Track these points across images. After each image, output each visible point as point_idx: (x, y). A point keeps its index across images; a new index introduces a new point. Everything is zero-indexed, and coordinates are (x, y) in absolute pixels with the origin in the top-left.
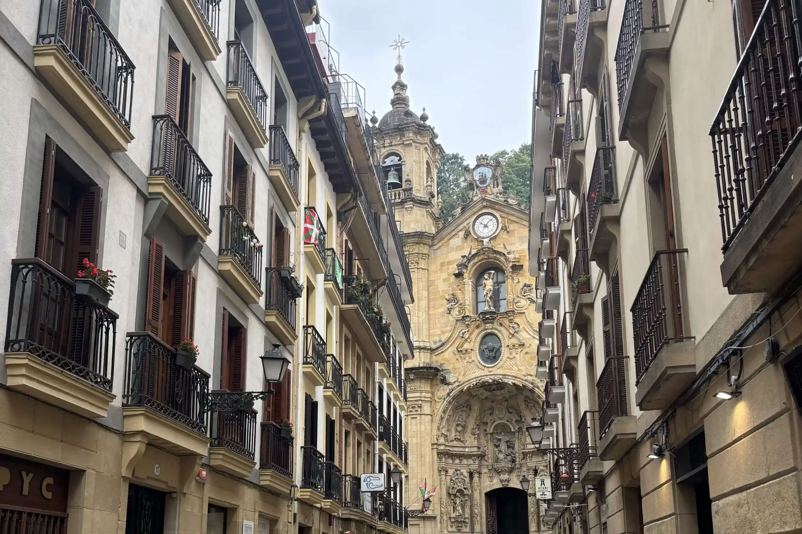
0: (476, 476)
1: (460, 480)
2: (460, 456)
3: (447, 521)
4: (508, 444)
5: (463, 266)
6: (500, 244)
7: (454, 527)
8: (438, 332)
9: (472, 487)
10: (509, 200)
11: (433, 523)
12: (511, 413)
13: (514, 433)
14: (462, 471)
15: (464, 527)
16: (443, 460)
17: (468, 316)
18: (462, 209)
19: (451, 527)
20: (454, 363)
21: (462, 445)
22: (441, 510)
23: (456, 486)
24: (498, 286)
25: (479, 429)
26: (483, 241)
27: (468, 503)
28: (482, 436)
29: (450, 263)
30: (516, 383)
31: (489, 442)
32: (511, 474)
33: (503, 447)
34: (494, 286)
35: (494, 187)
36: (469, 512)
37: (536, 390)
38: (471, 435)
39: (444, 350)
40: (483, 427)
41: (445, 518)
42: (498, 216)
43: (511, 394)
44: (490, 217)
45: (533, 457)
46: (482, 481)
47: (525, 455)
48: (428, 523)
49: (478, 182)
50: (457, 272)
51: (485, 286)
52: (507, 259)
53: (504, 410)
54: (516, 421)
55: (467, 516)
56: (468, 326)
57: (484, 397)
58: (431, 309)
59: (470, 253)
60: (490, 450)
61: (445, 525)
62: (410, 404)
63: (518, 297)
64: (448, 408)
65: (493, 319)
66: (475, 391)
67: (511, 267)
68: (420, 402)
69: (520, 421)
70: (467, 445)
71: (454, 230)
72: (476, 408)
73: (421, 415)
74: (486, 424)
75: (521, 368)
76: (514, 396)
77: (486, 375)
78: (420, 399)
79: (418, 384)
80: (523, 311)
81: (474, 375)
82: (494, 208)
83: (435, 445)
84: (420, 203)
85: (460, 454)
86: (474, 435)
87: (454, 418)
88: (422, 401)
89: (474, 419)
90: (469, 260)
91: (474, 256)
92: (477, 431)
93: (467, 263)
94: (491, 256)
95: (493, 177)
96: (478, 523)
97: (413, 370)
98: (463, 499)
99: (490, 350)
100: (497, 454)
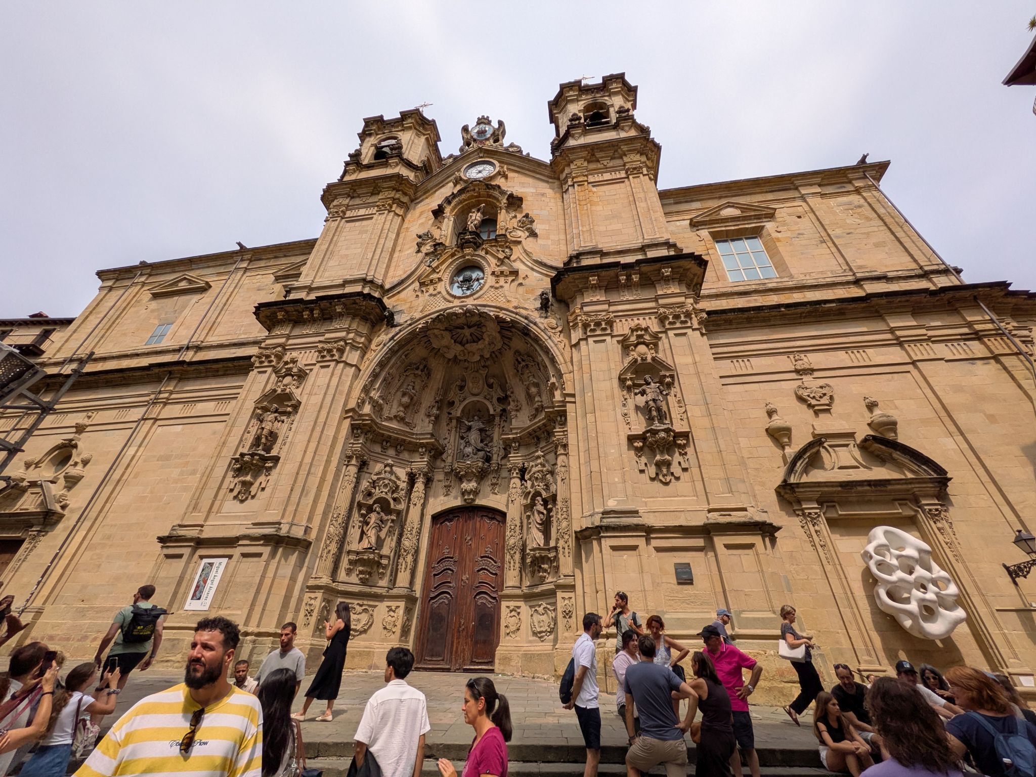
0: (421, 481)
2: (398, 444)
5: (445, 203)
7: (353, 574)
9: (408, 498)
11: (298, 555)
12: (490, 386)
13: (494, 416)
14: (396, 468)
15: (374, 575)
16: (362, 440)
17: (441, 244)
18: (454, 159)
20: (410, 302)
21: (406, 428)
25: (438, 409)
27: (396, 526)
30: (501, 316)
31: (453, 432)
32: (482, 483)
33: (474, 436)
36: (393, 546)
38: (424, 418)
39: (400, 289)
40: (446, 410)
41: (333, 546)
42: (496, 162)
44: (486, 166)
45: (521, 447)
47: (507, 445)
52: (502, 192)
54: (499, 400)
56: (439, 256)
57: (450, 355)
59: (456, 191)
60: (452, 443)
61: (329, 563)
62: (326, 346)
63: (514, 228)
64: (389, 359)
65: (475, 243)
66: (436, 336)
67: (507, 199)
68: (342, 343)
69: (503, 400)
70: (415, 431)
71: (442, 182)
72: (438, 377)
73: (338, 362)
74: (451, 404)
75: (509, 299)
76: (497, 353)
77: (455, 306)
78: (343, 339)
79: (348, 322)
80: (519, 239)
81: (437, 309)
82: (492, 158)
83: (352, 413)
84: (409, 165)
85: (397, 439)
86: (429, 416)
87: (399, 384)
88: (346, 344)
89: (433, 394)
90: (454, 196)
91: (461, 192)
92: (435, 411)
93: (450, 198)
94: (482, 192)
95: (493, 134)
96: (406, 569)
97: (343, 298)
98: (385, 518)
99: (467, 280)
100: (462, 448)
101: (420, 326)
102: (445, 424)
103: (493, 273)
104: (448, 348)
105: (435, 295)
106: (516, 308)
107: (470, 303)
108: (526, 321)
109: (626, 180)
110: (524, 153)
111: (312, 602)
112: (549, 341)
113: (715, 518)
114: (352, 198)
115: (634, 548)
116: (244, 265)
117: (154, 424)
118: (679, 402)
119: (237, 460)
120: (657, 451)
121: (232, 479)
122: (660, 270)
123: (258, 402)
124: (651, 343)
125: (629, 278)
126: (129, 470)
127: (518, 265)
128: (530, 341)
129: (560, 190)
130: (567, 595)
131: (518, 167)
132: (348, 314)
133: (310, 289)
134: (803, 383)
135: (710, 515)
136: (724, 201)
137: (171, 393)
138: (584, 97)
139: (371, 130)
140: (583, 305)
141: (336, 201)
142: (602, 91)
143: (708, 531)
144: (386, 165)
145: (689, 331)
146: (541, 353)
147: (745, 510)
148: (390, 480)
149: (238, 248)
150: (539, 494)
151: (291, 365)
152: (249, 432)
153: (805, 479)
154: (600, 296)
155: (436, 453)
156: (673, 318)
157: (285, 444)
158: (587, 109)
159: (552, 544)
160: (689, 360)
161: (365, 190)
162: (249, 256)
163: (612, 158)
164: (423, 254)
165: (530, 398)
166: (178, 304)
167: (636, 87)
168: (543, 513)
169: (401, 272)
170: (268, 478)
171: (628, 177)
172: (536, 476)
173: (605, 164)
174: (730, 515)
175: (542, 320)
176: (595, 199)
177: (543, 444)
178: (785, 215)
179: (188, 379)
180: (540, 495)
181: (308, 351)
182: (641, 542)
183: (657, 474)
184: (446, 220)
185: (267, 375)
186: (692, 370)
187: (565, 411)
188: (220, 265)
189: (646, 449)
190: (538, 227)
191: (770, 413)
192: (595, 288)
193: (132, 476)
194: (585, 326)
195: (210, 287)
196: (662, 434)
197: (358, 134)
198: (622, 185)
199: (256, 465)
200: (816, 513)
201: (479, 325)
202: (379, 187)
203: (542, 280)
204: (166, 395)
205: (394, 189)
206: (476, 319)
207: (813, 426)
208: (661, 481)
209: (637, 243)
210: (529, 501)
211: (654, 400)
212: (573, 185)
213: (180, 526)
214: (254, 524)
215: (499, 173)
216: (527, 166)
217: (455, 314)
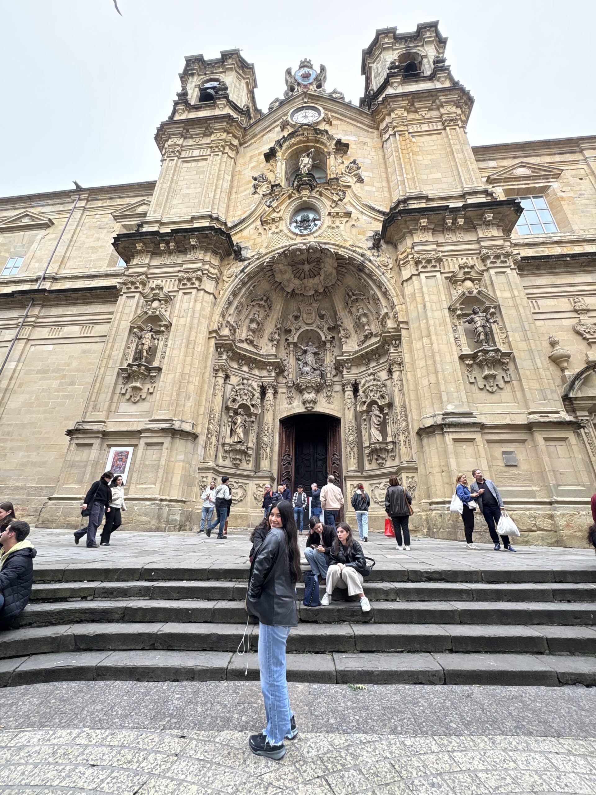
0: (270, 392)
2: (251, 362)
3: (216, 446)
4: (317, 356)
7: (228, 460)
9: (263, 406)
11: (190, 444)
12: (322, 317)
13: (325, 343)
14: (251, 381)
15: (244, 462)
16: (224, 357)
17: (278, 185)
18: (280, 103)
19: (224, 458)
20: (254, 239)
21: (254, 350)
22: (208, 427)
23: (238, 398)
25: (279, 335)
27: (255, 426)
30: (340, 253)
31: (291, 355)
33: (310, 358)
35: (317, 88)
36: (255, 440)
37: (367, 264)
38: (268, 342)
39: (243, 227)
40: (283, 338)
41: (214, 441)
42: (321, 108)
43: (327, 282)
44: (311, 111)
45: (354, 366)
46: (278, 401)
48: (180, 444)
49: (300, 79)
53: (314, 314)
54: (329, 329)
55: (251, 444)
57: (290, 290)
60: (291, 363)
61: (212, 452)
62: (186, 275)
63: (342, 173)
64: (240, 289)
65: (311, 186)
66: (281, 271)
67: (336, 145)
68: (200, 273)
69: (334, 329)
70: (261, 352)
71: (269, 126)
72: (278, 308)
73: (198, 290)
74: (288, 331)
75: (346, 238)
76: (330, 288)
77: (299, 242)
78: (199, 269)
79: (201, 255)
80: (349, 184)
81: (281, 245)
82: (317, 104)
83: (214, 333)
84: (235, 107)
85: (250, 357)
86: (272, 341)
87: (247, 313)
88: (203, 274)
89: (274, 322)
90: (285, 139)
91: (291, 135)
92: (277, 337)
93: (281, 142)
94: (311, 137)
95: (316, 79)
96: (266, 457)
97: (196, 231)
98: (248, 419)
99: (305, 220)
100: (301, 366)
101: (267, 260)
102: (283, 348)
103: (330, 214)
104: (289, 281)
105: (277, 233)
106: (353, 246)
107: (312, 240)
108: (362, 259)
109: (443, 132)
110: (347, 100)
111: (205, 479)
112: (382, 276)
113: (534, 418)
114: (185, 138)
115: (472, 440)
116: (83, 203)
117: (26, 343)
118: (501, 329)
119: (123, 370)
120: (486, 368)
121: (123, 386)
122: (482, 215)
123: (133, 322)
124: (476, 279)
125: (455, 220)
126: (13, 381)
127: (350, 208)
128: (364, 276)
129: (379, 140)
130: (410, 475)
131: (341, 114)
132: (202, 247)
133: (162, 224)
134: (580, 320)
135: (531, 416)
136: (517, 161)
137: (37, 317)
138: (398, 46)
139: (193, 69)
140: (414, 245)
141: (170, 140)
142: (415, 40)
143: (529, 427)
144: (214, 106)
145: (508, 270)
146: (374, 287)
147: (557, 412)
148: (248, 390)
149: (74, 187)
150: (375, 402)
151: (157, 291)
152: (129, 348)
153: (579, 395)
154: (429, 237)
155: (280, 369)
156: (494, 258)
157: (164, 358)
158: (402, 58)
159: (389, 439)
160: (507, 294)
161: (197, 131)
162: (86, 196)
163: (430, 110)
164: (261, 195)
165: (359, 326)
166: (26, 239)
167: (446, 39)
168: (380, 417)
169: (239, 213)
170: (154, 385)
171: (445, 129)
172: (371, 388)
173: (424, 115)
174: (548, 416)
175: (375, 258)
176: (416, 149)
177: (373, 364)
178: (569, 176)
179: (51, 306)
180: (377, 403)
181: (169, 280)
182: (478, 437)
183: (485, 385)
184: (279, 163)
185: (136, 299)
186: (511, 303)
187: (401, 335)
188: (58, 204)
189: (475, 366)
190: (364, 174)
191: (553, 344)
192: (424, 229)
193: (16, 386)
194: (417, 263)
195: (53, 224)
196: (492, 354)
197: (179, 75)
198: (439, 136)
199: (143, 374)
200: (587, 420)
201: (319, 261)
202: (211, 128)
203: (371, 223)
204: (33, 319)
205: (225, 132)
206: (318, 255)
207: (586, 354)
208: (488, 390)
209: (458, 191)
210: (365, 408)
211: (483, 326)
212: (395, 135)
213: (84, 422)
214: (150, 421)
215: (324, 120)
216: (349, 113)
217: (300, 250)
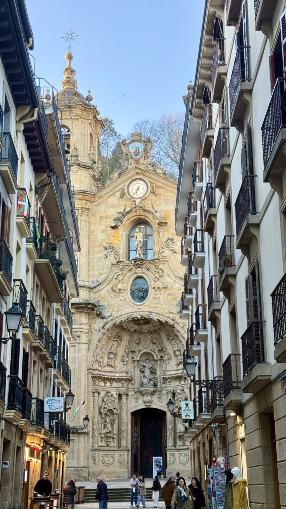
0: (124, 397)
1: (110, 401)
2: (111, 380)
3: (98, 436)
4: (152, 370)
5: (119, 220)
6: (149, 205)
8: (96, 273)
9: (121, 407)
10: (157, 170)
11: (86, 438)
12: (155, 344)
13: (157, 361)
14: (112, 393)
15: (112, 442)
16: (97, 383)
17: (122, 262)
18: (119, 175)
20: (109, 301)
21: (113, 370)
22: (93, 428)
23: (106, 406)
24: (146, 238)
25: (127, 356)
26: (135, 201)
27: (117, 421)
28: (130, 362)
29: (107, 217)
30: (160, 319)
31: (136, 368)
32: (153, 396)
33: (148, 373)
34: (143, 238)
35: (145, 159)
37: (176, 325)
38: (121, 362)
39: (100, 289)
41: (96, 434)
42: (148, 182)
43: (155, 328)
44: (142, 182)
45: (172, 382)
46: (129, 401)
47: (165, 379)
48: (82, 439)
49: (133, 155)
50: (113, 225)
51: (136, 238)
52: (155, 217)
53: (149, 342)
54: (159, 351)
55: (115, 432)
56: (121, 270)
57: (133, 330)
58: (91, 254)
59: (124, 211)
60: (136, 375)
61: (96, 440)
63: (163, 248)
64: (103, 338)
65: (142, 265)
66: (126, 325)
67: (158, 224)
69: (162, 351)
70: (117, 370)
71: (112, 191)
72: (126, 339)
73: (79, 343)
74: (133, 353)
75: (164, 306)
76: (157, 330)
77: (136, 311)
79: (78, 317)
80: (166, 260)
81: (126, 312)
82: (145, 176)
83: (90, 370)
85: (111, 378)
87: (107, 347)
89: (124, 348)
91: (128, 213)
92: (126, 359)
93: (122, 218)
94: (141, 213)
96: (124, 439)
98: (112, 418)
100: (142, 379)
101: (118, 321)
103: (154, 288)
104: (132, 327)
105: (123, 301)
106: (166, 313)
107: (143, 309)
108: (173, 322)
155: (129, 381)
164: (110, 264)
165: (176, 355)
175: (181, 321)
215: (151, 193)
216: (169, 184)
217: (136, 318)
